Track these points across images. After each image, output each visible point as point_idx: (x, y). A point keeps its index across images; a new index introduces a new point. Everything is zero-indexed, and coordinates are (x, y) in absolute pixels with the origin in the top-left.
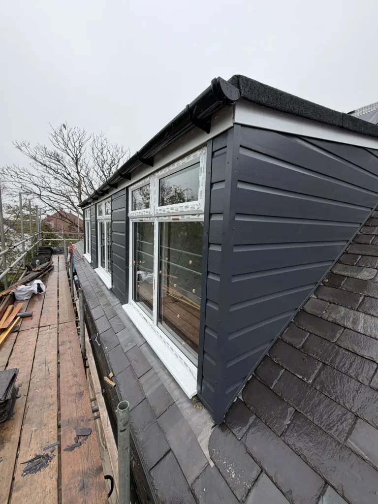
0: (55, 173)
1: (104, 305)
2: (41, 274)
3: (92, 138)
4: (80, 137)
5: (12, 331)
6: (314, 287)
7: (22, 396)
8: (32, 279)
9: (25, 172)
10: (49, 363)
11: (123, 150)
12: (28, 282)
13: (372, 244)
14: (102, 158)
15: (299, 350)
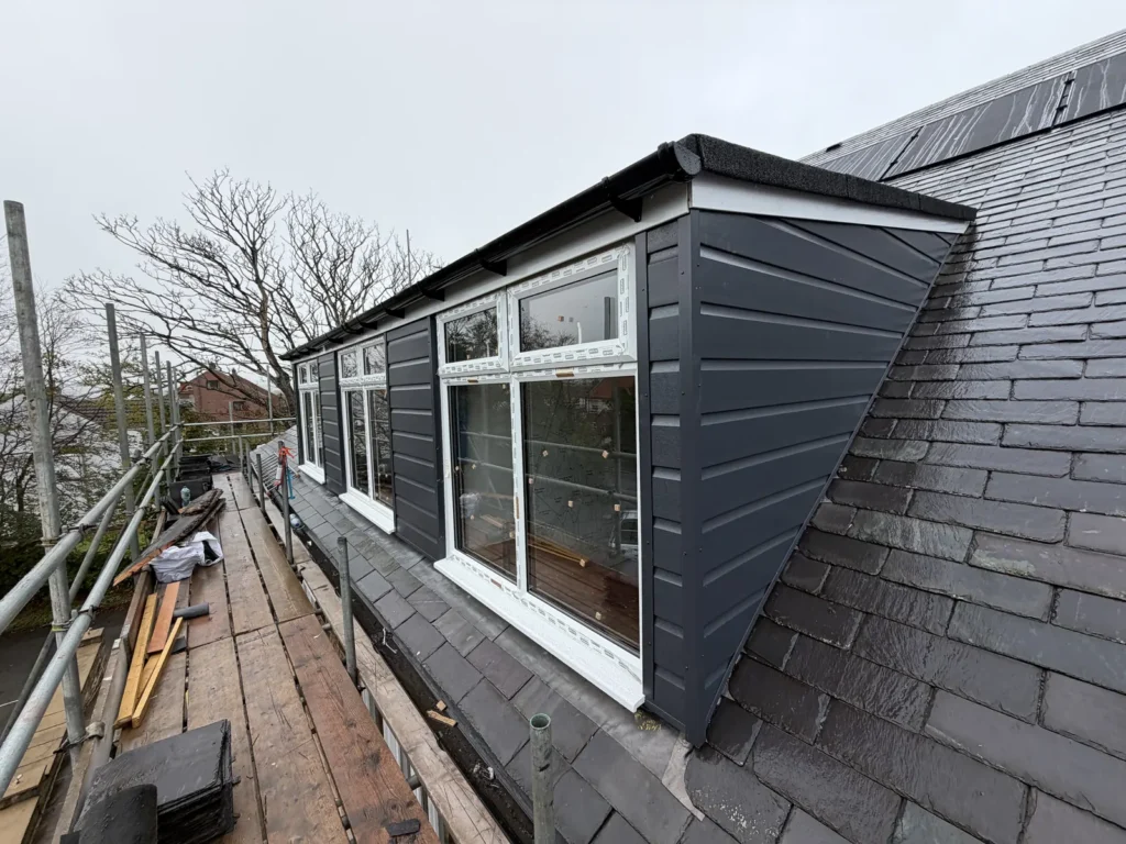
0: (200, 284)
1: (385, 570)
2: (204, 519)
3: (290, 202)
4: (261, 203)
5: (174, 651)
6: (825, 484)
7: (242, 780)
8: (190, 532)
9: (127, 286)
10: (284, 706)
11: (363, 227)
12: (182, 539)
13: (913, 398)
14: (314, 246)
15: (818, 596)
